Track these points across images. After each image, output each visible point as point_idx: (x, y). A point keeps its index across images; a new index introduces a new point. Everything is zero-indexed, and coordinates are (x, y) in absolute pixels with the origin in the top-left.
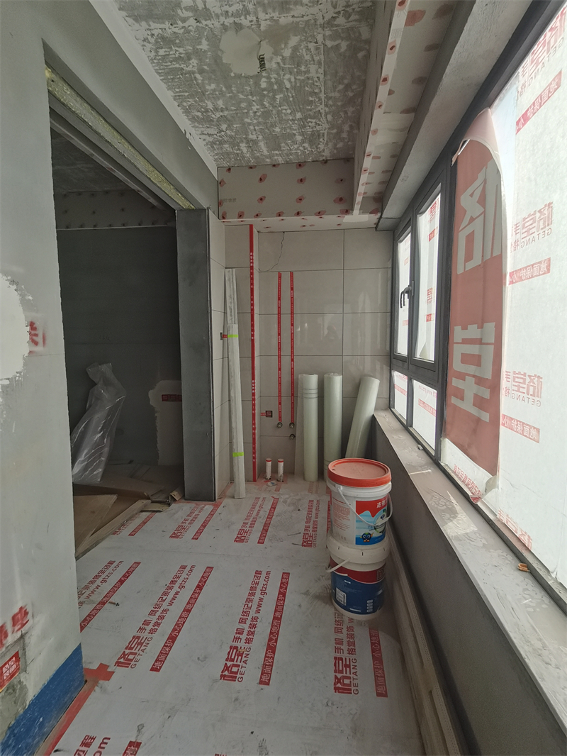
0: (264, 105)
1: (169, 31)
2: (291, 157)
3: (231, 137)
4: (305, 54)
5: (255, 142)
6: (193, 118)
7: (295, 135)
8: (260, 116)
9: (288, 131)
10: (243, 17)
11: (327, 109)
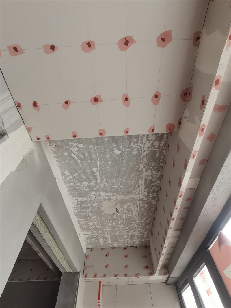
0: (114, 224)
1: (84, 200)
2: (121, 244)
3: (96, 236)
4: (132, 208)
5: (106, 238)
6: (83, 228)
8: (111, 228)
9: (122, 234)
10: (112, 197)
11: (139, 227)
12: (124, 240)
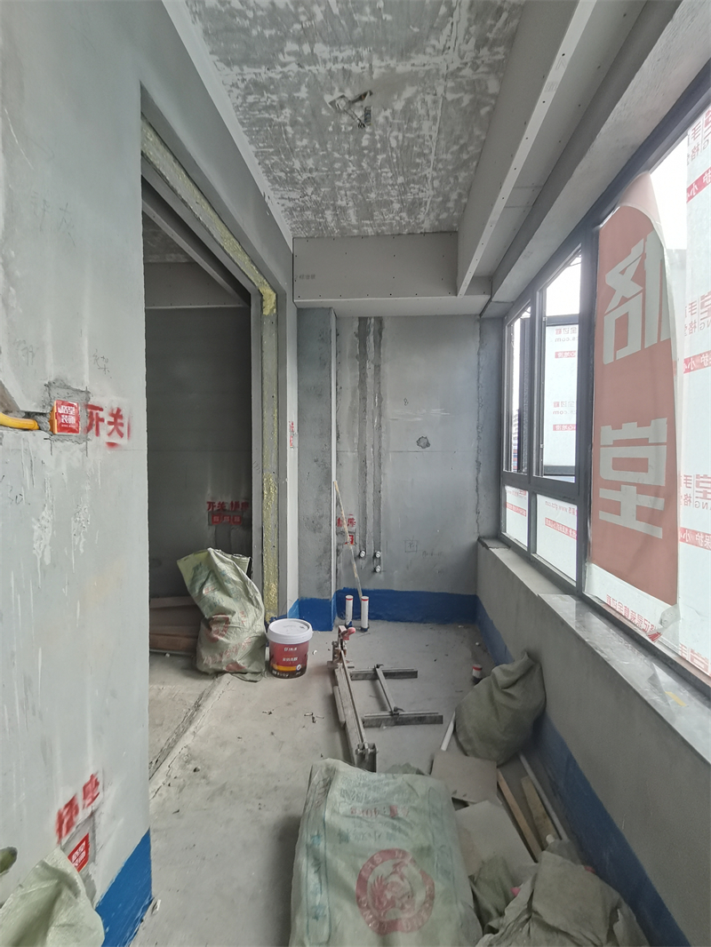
0: (363, 167)
1: (264, 76)
2: (384, 228)
3: (316, 202)
4: (419, 107)
5: (344, 210)
6: (274, 178)
7: (392, 202)
8: (354, 179)
9: (385, 197)
10: (354, 64)
11: (435, 174)
12: (391, 216)
